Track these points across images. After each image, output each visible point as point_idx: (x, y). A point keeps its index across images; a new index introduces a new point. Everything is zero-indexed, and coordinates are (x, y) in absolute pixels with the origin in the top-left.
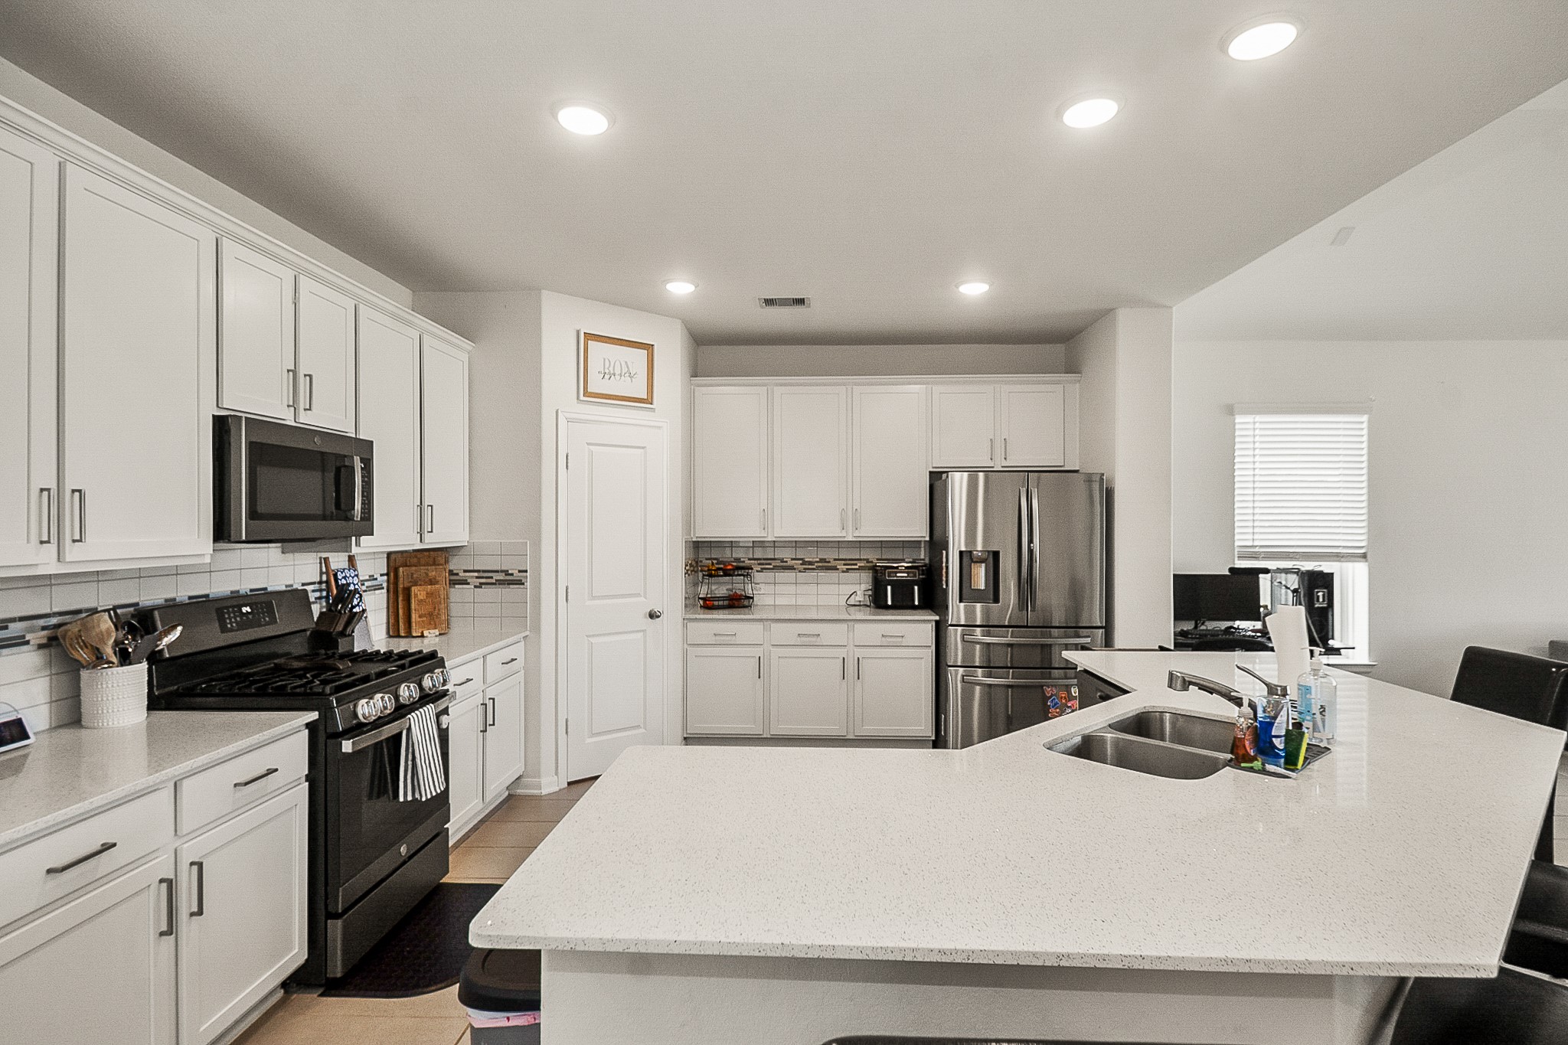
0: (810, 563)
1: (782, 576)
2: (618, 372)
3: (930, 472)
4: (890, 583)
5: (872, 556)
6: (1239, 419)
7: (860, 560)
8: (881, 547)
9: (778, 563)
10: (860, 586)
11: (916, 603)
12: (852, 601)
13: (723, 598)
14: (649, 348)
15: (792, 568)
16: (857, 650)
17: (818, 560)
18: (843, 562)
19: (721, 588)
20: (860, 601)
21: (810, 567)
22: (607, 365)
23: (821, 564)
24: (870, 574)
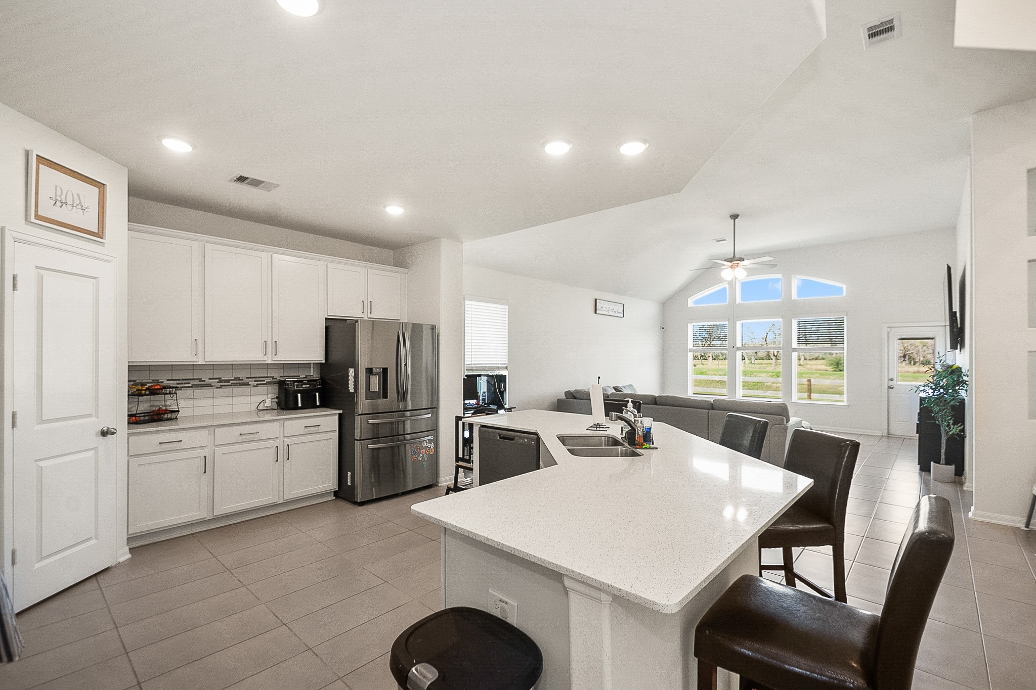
0: (228, 381)
1: (198, 392)
2: (70, 201)
3: (326, 319)
4: (299, 392)
5: (278, 375)
7: (267, 377)
8: (283, 368)
9: (196, 382)
10: (267, 396)
11: (318, 404)
12: (261, 407)
13: (145, 414)
14: (101, 186)
15: (210, 386)
17: (233, 378)
18: (254, 379)
19: (145, 405)
20: (267, 407)
21: (226, 384)
22: (59, 193)
23: (235, 382)
24: (276, 387)
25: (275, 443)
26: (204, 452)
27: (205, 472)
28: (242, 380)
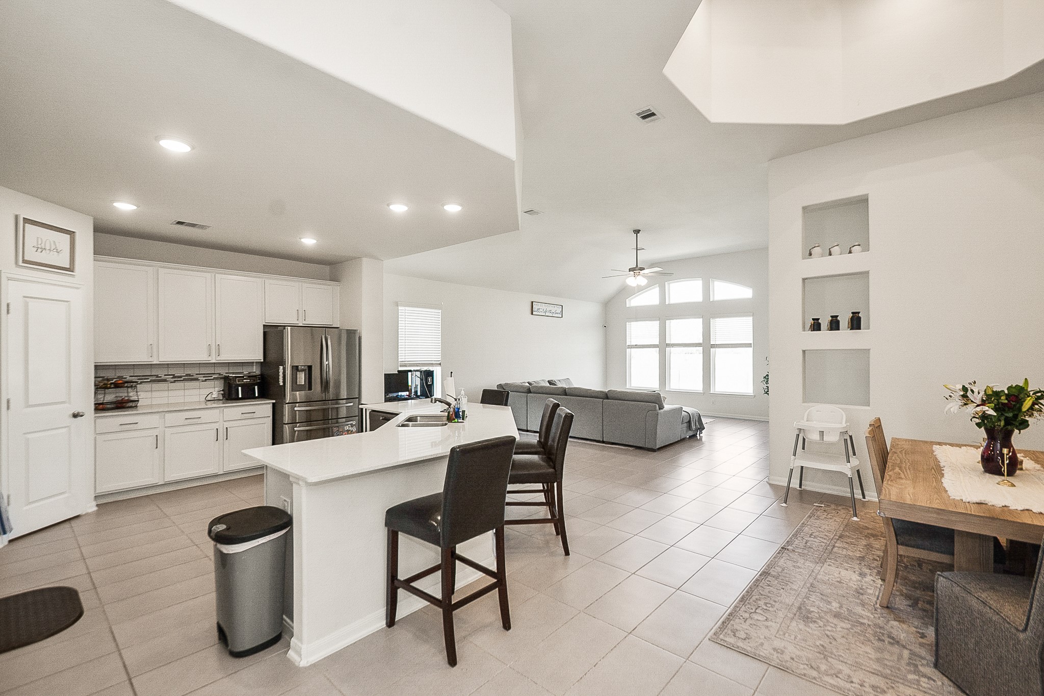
0: (180, 377)
1: (156, 386)
2: (48, 248)
3: (264, 325)
4: (239, 385)
5: (224, 371)
6: (400, 308)
7: (215, 374)
8: (228, 366)
9: (154, 378)
10: (215, 389)
11: (257, 395)
12: (209, 398)
13: (111, 403)
14: (71, 233)
15: (165, 381)
16: (225, 423)
17: (185, 375)
18: (203, 375)
19: (110, 396)
20: (214, 398)
21: (179, 379)
22: (40, 243)
23: (187, 377)
24: (222, 381)
25: (215, 426)
26: (155, 432)
27: (157, 448)
28: (193, 376)
